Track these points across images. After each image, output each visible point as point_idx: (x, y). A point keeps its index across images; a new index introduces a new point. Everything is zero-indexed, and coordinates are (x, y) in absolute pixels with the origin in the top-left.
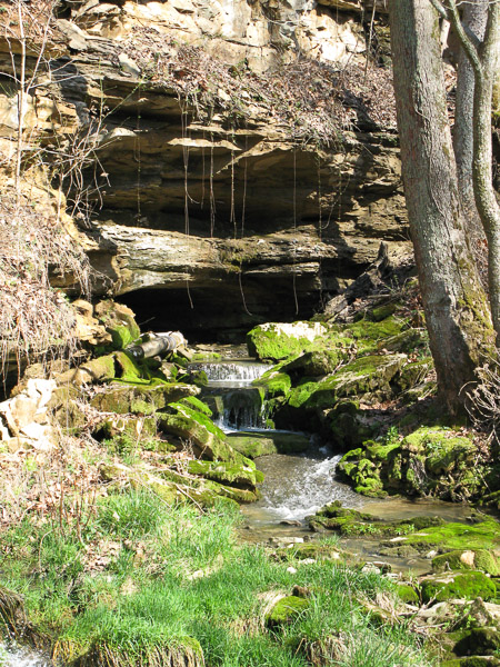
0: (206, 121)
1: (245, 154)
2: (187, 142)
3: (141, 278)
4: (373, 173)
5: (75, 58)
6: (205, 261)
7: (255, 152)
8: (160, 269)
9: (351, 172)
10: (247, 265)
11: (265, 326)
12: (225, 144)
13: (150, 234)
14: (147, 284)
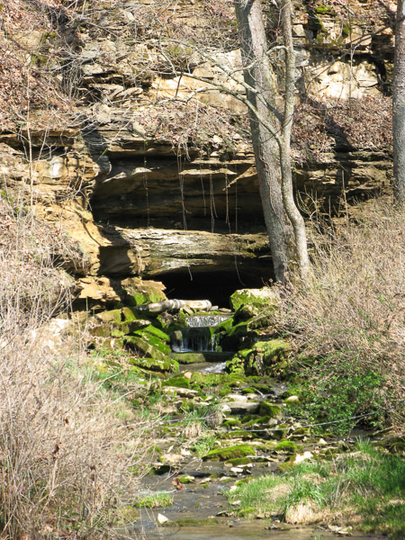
0: (206, 158)
1: (241, 176)
2: (193, 172)
3: (168, 263)
4: (354, 181)
5: (102, 128)
6: (223, 251)
7: (247, 175)
8: (183, 257)
9: (333, 182)
10: (257, 251)
11: (240, 292)
12: (222, 170)
13: (178, 233)
14: (173, 267)
